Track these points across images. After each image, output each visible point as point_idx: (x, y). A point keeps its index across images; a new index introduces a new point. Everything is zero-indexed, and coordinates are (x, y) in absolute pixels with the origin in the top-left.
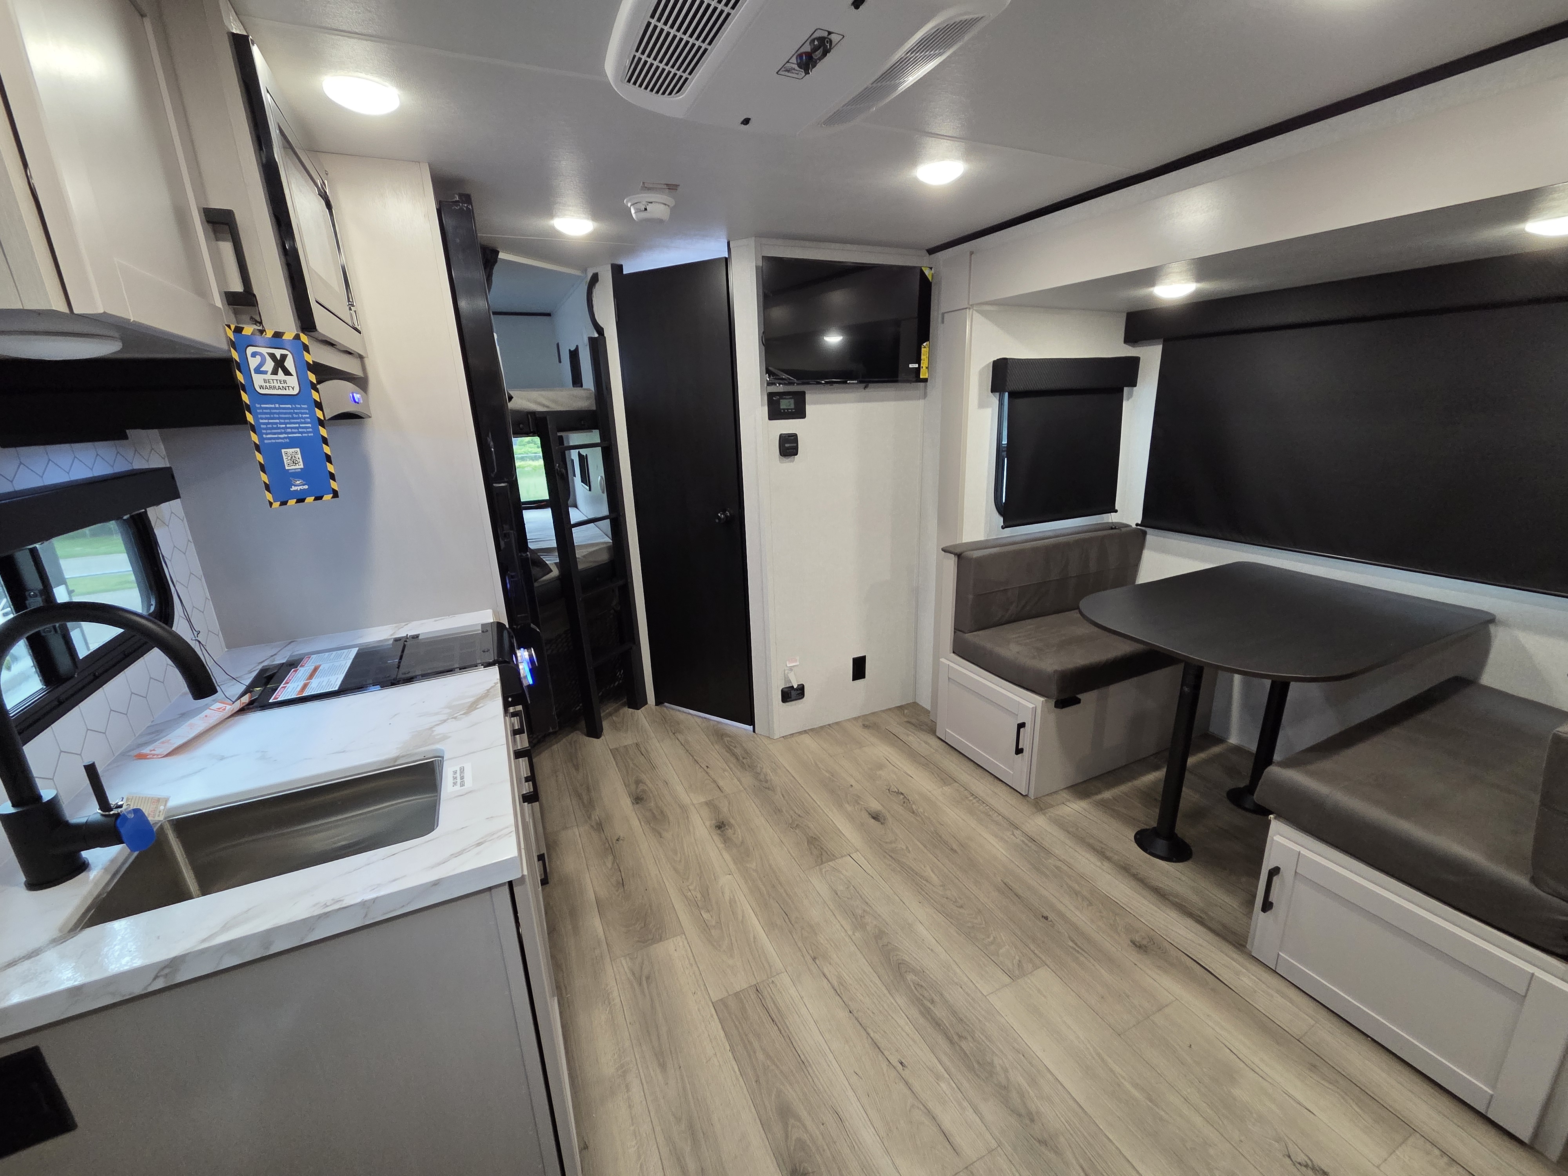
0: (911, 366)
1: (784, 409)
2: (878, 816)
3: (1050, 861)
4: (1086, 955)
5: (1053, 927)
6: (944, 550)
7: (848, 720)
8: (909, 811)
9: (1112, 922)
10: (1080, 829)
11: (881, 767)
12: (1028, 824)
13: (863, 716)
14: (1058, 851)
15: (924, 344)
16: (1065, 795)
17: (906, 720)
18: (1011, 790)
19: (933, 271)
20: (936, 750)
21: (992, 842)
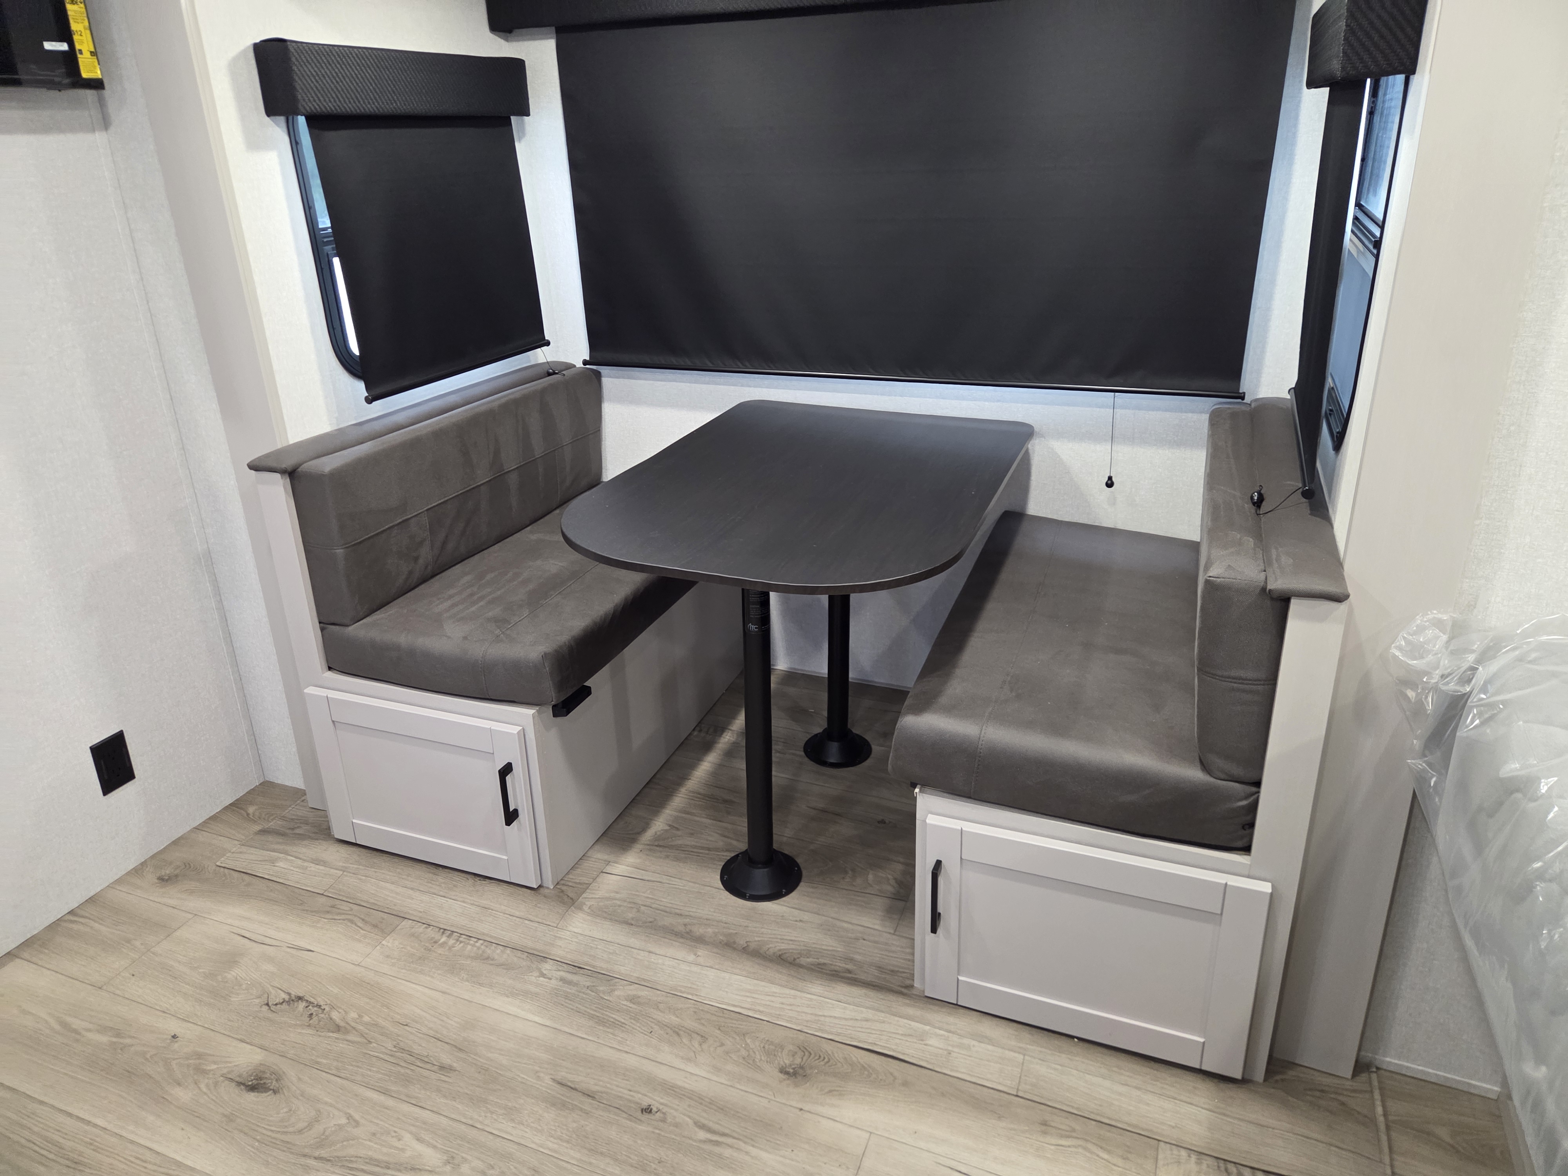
0: (48, 46)
2: (261, 1079)
3: (617, 993)
4: (729, 1141)
5: (664, 1120)
6: (255, 467)
7: (119, 881)
8: (329, 1031)
9: (744, 1053)
10: (643, 908)
11: (231, 959)
12: (560, 943)
13: (153, 857)
14: (624, 967)
16: (599, 856)
17: (257, 828)
18: (512, 889)
20: (344, 870)
21: (513, 1010)
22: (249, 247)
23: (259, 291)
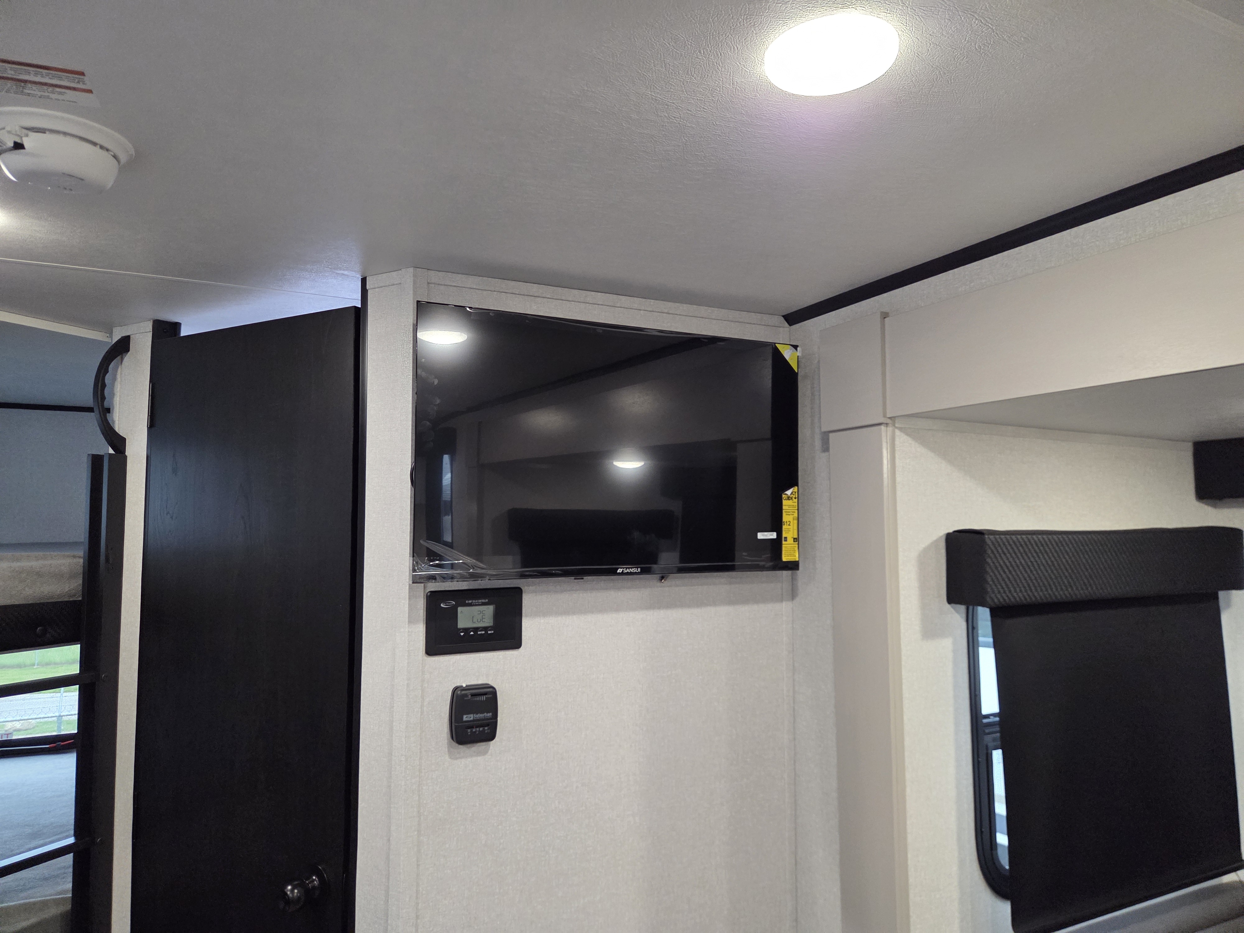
0: (761, 536)
1: (466, 630)
15: (789, 492)
19: (799, 353)
22: (907, 741)
23: (908, 790)
